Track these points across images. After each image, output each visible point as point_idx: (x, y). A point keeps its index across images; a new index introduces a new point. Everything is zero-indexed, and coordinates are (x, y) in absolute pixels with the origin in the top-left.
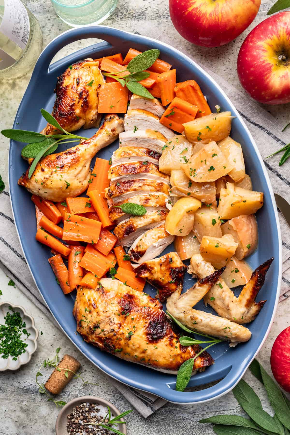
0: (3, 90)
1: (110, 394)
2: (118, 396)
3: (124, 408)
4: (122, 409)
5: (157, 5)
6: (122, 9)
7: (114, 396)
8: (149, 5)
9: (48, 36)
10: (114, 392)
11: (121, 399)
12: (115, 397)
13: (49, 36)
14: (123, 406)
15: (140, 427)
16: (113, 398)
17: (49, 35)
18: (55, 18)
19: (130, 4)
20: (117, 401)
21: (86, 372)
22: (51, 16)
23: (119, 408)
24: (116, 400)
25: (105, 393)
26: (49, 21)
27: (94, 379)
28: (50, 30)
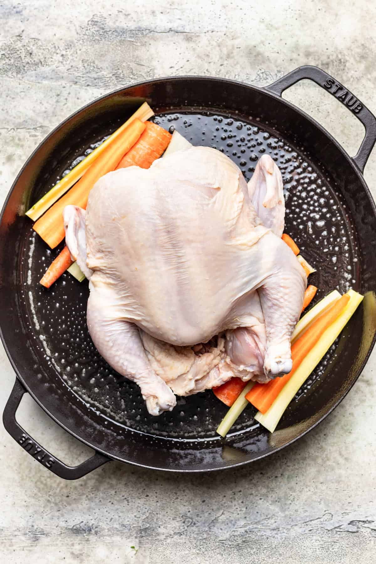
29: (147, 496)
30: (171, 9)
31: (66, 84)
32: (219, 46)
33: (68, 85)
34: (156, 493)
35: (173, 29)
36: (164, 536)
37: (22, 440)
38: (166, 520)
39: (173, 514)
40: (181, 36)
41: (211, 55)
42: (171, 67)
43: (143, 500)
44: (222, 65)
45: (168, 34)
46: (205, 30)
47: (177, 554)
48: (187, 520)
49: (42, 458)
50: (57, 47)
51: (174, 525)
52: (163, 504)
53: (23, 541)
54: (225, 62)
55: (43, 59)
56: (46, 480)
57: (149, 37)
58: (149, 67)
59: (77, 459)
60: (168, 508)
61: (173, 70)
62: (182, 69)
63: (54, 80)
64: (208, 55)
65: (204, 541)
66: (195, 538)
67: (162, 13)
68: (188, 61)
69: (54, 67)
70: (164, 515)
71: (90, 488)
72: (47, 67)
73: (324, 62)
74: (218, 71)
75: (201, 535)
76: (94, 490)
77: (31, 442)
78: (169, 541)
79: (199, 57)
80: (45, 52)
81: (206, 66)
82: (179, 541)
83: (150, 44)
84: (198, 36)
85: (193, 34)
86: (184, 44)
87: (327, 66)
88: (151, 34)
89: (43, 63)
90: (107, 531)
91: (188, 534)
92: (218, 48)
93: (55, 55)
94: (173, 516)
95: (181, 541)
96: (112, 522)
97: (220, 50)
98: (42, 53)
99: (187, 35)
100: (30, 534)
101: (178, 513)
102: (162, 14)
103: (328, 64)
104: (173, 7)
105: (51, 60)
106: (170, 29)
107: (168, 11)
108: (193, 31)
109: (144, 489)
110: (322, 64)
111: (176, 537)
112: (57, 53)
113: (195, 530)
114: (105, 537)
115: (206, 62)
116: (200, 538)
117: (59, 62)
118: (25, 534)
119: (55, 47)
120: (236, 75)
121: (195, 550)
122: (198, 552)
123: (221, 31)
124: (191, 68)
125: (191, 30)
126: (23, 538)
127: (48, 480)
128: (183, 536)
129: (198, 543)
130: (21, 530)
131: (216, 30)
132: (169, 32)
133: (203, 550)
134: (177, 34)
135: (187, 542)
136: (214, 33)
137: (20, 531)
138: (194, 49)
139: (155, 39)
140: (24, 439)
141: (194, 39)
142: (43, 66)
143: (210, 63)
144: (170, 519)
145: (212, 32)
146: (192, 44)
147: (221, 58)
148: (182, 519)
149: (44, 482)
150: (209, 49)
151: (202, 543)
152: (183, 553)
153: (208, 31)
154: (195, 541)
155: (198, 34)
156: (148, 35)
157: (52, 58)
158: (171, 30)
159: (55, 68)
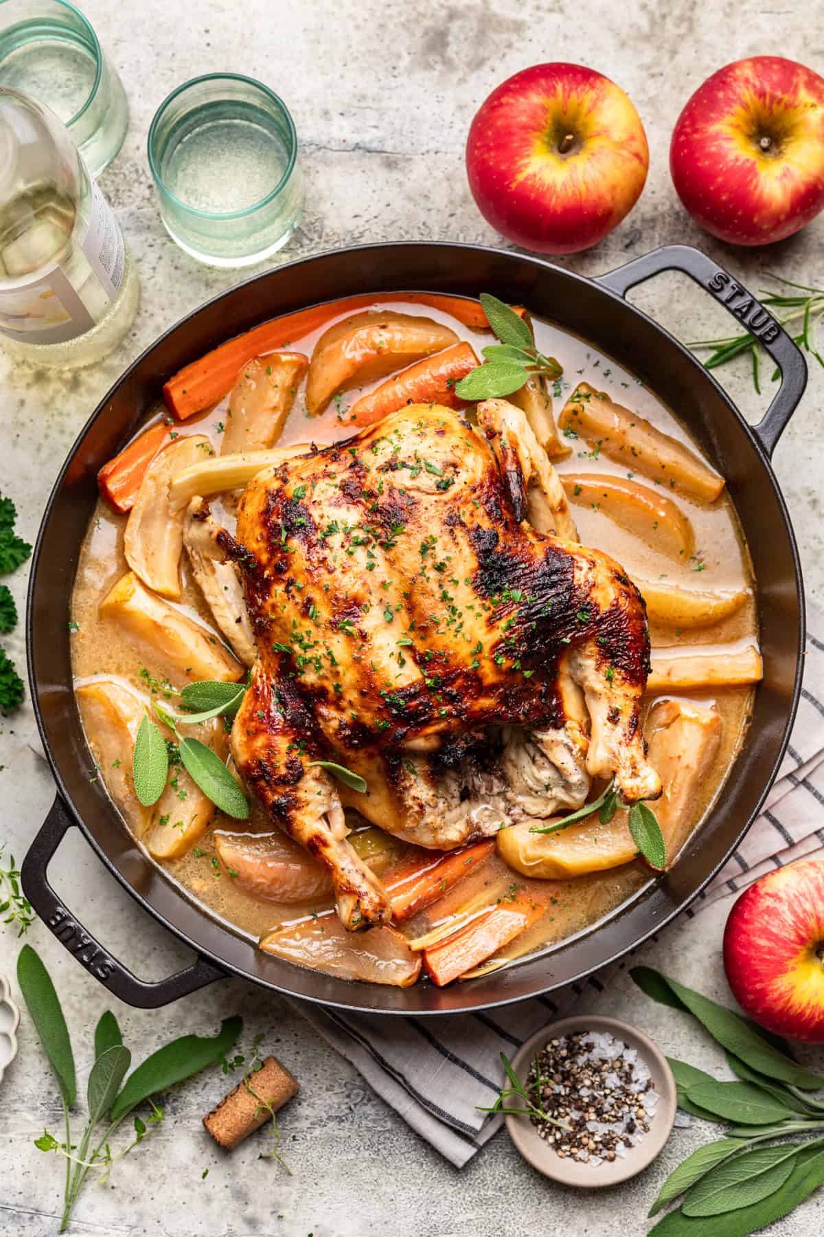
0: (51, 392)
1: (339, 1090)
2: (358, 1095)
3: (374, 1121)
4: (370, 1125)
5: (382, 228)
6: (310, 230)
7: (348, 1096)
8: (367, 227)
9: (149, 279)
10: (349, 1086)
11: (365, 1101)
12: (352, 1097)
13: (153, 280)
14: (371, 1117)
15: (414, 1165)
16: (347, 1100)
17: (152, 277)
18: (164, 244)
19: (326, 222)
20: (358, 1107)
21: (279, 1044)
22: (155, 237)
23: (364, 1122)
24: (355, 1105)
25: (327, 1090)
26: (152, 249)
27: (299, 1059)
28: (154, 268)
29: (278, 1041)
30: (359, 108)
31: (154, 240)
32: (448, 179)
33: (159, 241)
34: (296, 1035)
35: (361, 145)
36: (309, 1122)
37: (56, 920)
38: (314, 1090)
39: (327, 1079)
40: (377, 159)
41: (431, 196)
42: (356, 216)
43: (270, 1048)
44: (452, 215)
45: (352, 153)
46: (424, 149)
47: (333, 1159)
48: (355, 1091)
49: (92, 959)
50: (141, 172)
51: (328, 1102)
52: (308, 1058)
53: (30, 1122)
54: (459, 211)
55: (114, 193)
56: (80, 1002)
57: (315, 158)
58: (313, 214)
59: (142, 962)
60: (317, 1066)
61: (360, 221)
62: (376, 220)
63: (132, 232)
64: (426, 196)
65: (387, 1135)
66: (369, 1129)
67: (342, 114)
68: (388, 205)
69: (133, 208)
70: (309, 1081)
71: (167, 1020)
72: (120, 207)
73: (648, 216)
74: (445, 225)
75: (382, 1122)
76: (174, 1024)
77: (72, 924)
78: (317, 1132)
79: (410, 198)
80: (117, 180)
81: (423, 216)
82: (336, 1133)
83: (317, 172)
84: (410, 159)
85: (400, 156)
86: (382, 174)
87: (651, 224)
88: (320, 153)
89: (113, 200)
90: (195, 1107)
91: (357, 1120)
92: (445, 184)
93: (136, 185)
94: (328, 1083)
95: (342, 1133)
96: (206, 1089)
97: (450, 186)
98: (113, 182)
99: (387, 158)
100: (43, 1108)
101: (338, 1077)
102: (341, 117)
103: (653, 220)
104: (363, 104)
105: (129, 194)
106: (357, 144)
107: (354, 111)
108: (399, 150)
109: (273, 1028)
110: (643, 220)
111: (331, 1124)
112: (141, 183)
113: (369, 1112)
114: (191, 1121)
115: (423, 209)
116: (379, 1129)
117: (144, 198)
118: (35, 1109)
119: (137, 171)
120: (478, 235)
121: (368, 1152)
122: (373, 1156)
123: (451, 153)
124: (393, 218)
125: (395, 148)
126: (30, 1117)
127: (85, 1002)
128: (347, 1125)
129: (375, 1139)
130: (26, 1099)
131: (443, 149)
132: (354, 150)
133: (385, 1152)
134: (368, 154)
135: (354, 1136)
136: (439, 154)
137: (23, 1102)
138: (400, 184)
139: (327, 163)
140: (58, 918)
141: (401, 165)
142: (113, 206)
143: (429, 210)
144: (320, 1088)
145: (436, 153)
146: (396, 175)
147: (451, 202)
148: (344, 1089)
149: (77, 1006)
150: (429, 184)
151: (382, 1139)
152: (345, 1158)
153: (428, 152)
154: (369, 1135)
155: (407, 156)
156: (314, 155)
157: (130, 191)
158: (357, 147)
159: (136, 210)
